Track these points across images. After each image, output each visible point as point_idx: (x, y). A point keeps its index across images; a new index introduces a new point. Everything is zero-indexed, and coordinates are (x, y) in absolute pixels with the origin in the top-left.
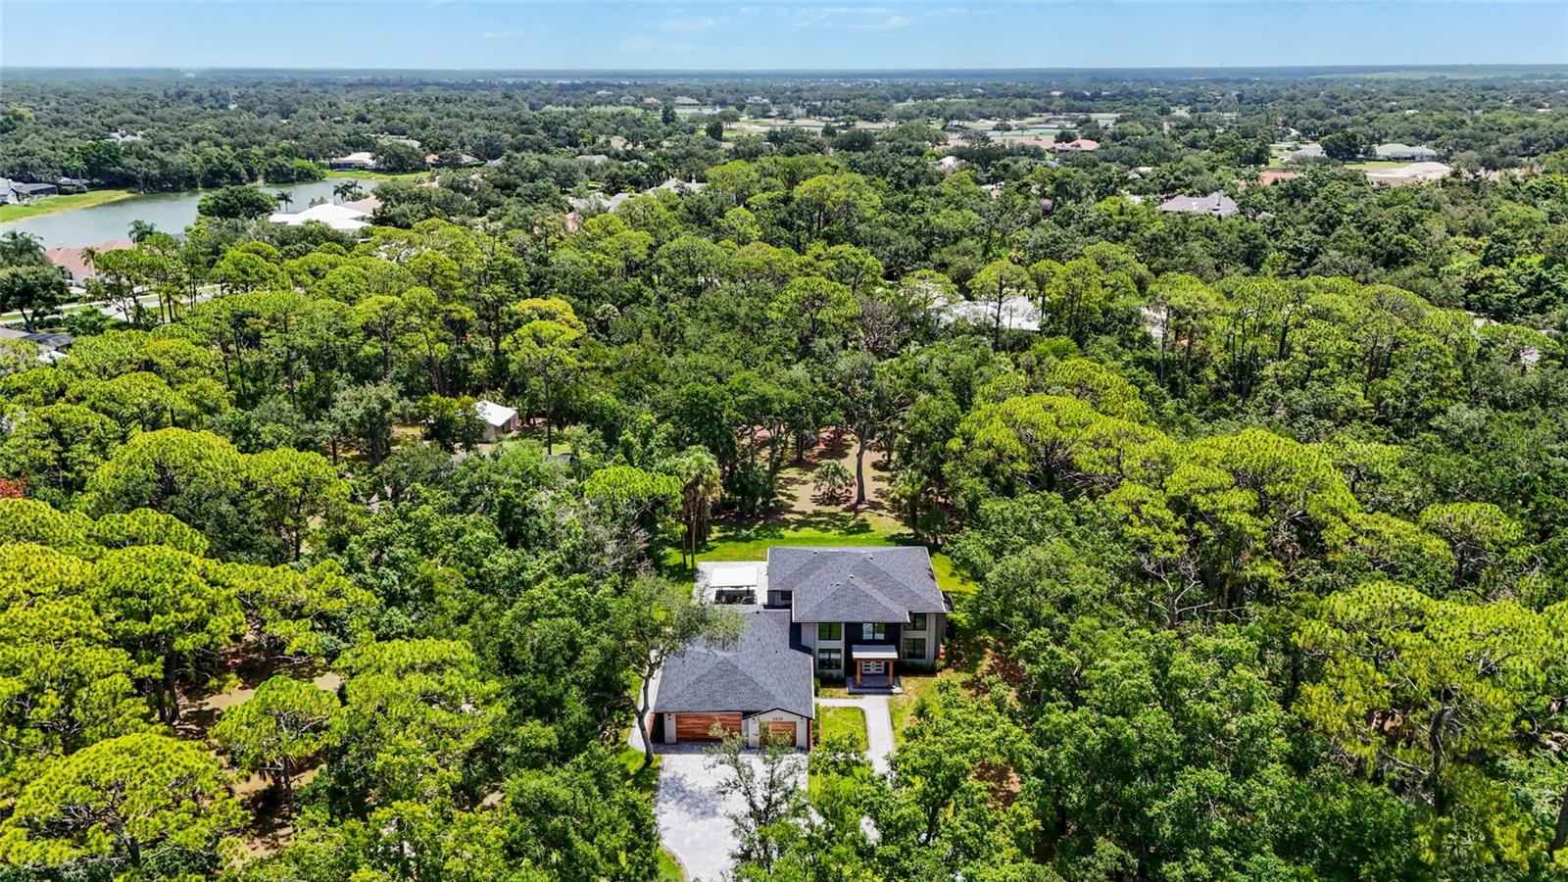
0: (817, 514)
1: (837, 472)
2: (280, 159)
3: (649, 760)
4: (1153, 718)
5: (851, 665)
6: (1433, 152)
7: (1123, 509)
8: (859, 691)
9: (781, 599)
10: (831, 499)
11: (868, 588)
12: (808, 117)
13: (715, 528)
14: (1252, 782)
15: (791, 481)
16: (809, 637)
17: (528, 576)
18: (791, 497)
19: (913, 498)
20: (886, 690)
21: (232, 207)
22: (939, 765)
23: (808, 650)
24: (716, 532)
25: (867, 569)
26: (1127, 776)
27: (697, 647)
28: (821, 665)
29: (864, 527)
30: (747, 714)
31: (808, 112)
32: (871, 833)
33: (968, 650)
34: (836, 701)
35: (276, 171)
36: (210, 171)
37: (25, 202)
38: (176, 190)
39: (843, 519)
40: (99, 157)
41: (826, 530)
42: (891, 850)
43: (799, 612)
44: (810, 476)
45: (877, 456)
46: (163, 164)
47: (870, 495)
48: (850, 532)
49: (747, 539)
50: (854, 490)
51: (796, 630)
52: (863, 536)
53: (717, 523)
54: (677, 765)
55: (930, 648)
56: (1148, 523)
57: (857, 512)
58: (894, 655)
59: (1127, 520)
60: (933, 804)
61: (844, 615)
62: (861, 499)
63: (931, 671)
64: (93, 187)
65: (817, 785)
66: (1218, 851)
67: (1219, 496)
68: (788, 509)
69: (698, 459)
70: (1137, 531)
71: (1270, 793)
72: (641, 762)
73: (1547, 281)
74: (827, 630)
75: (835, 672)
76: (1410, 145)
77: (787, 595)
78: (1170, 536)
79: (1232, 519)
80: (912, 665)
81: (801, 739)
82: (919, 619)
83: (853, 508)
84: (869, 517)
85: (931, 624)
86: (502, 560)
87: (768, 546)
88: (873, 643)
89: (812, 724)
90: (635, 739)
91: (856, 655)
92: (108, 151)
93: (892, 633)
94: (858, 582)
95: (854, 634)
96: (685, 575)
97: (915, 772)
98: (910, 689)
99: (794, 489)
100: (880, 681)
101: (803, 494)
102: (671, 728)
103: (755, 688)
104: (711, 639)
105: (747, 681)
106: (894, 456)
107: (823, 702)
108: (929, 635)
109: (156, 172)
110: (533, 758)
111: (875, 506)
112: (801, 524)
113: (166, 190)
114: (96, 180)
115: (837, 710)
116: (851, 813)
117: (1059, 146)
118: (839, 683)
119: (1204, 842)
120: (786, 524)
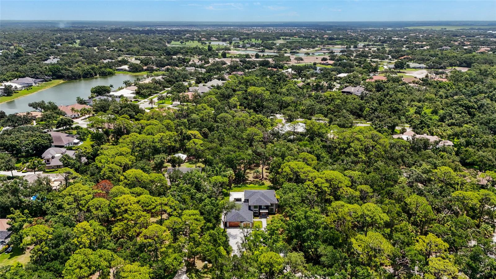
0: (254, 181)
1: (258, 172)
2: (103, 69)
3: (224, 230)
4: (303, 222)
5: (260, 213)
6: (425, 66)
7: (307, 186)
8: (261, 218)
9: (247, 201)
10: (256, 177)
11: (263, 199)
12: (251, 48)
13: (233, 184)
14: (317, 231)
15: (248, 173)
16: (252, 208)
17: (203, 198)
18: (248, 177)
19: (273, 179)
20: (266, 218)
21: (101, 91)
22: (271, 229)
23: (252, 210)
24: (233, 185)
25: (263, 195)
26: (300, 231)
27: (234, 210)
28: (254, 213)
29: (263, 184)
30: (241, 222)
31: (251, 46)
32: (262, 240)
33: (282, 210)
34: (257, 220)
35: (102, 73)
36: (85, 73)
37: (37, 85)
38: (75, 79)
39: (259, 182)
40: (55, 70)
41: (255, 185)
42: (264, 241)
43: (250, 203)
44: (252, 172)
45: (266, 167)
46: (72, 72)
47: (265, 177)
48: (260, 185)
49: (240, 187)
50: (261, 175)
51: (250, 207)
52: (263, 186)
53: (233, 183)
54: (230, 231)
55: (274, 210)
56: (310, 189)
57: (262, 180)
58: (267, 211)
59: (307, 188)
60: (271, 234)
61: (258, 204)
62: (263, 177)
63: (274, 214)
64: (53, 79)
65: (253, 232)
66: (312, 241)
67: (323, 184)
68: (247, 180)
69: (230, 172)
70: (308, 190)
71: (320, 233)
72: (223, 230)
73: (423, 121)
74: (255, 207)
75: (257, 214)
76: (420, 64)
77: (248, 200)
78: (314, 191)
79: (324, 188)
80: (271, 213)
81: (251, 226)
82: (272, 205)
83: (261, 180)
84: (264, 181)
85: (274, 206)
86: (199, 195)
87: (244, 188)
88: (264, 209)
89: (253, 224)
90: (222, 226)
91: (261, 211)
92: (57, 69)
93: (267, 207)
94: (261, 198)
95: (260, 207)
96: (228, 195)
97: (268, 230)
98: (270, 217)
99: (249, 175)
100: (265, 216)
101: (251, 176)
102: (228, 225)
103: (243, 217)
104: (236, 209)
105: (241, 216)
106: (270, 166)
107: (255, 220)
108: (274, 207)
109: (70, 74)
110: (208, 229)
111: (266, 179)
112: (251, 183)
113: (73, 79)
114: (54, 77)
115: (257, 221)
116: (258, 236)
117: (322, 62)
118: (257, 216)
119: (310, 240)
120: (247, 183)
